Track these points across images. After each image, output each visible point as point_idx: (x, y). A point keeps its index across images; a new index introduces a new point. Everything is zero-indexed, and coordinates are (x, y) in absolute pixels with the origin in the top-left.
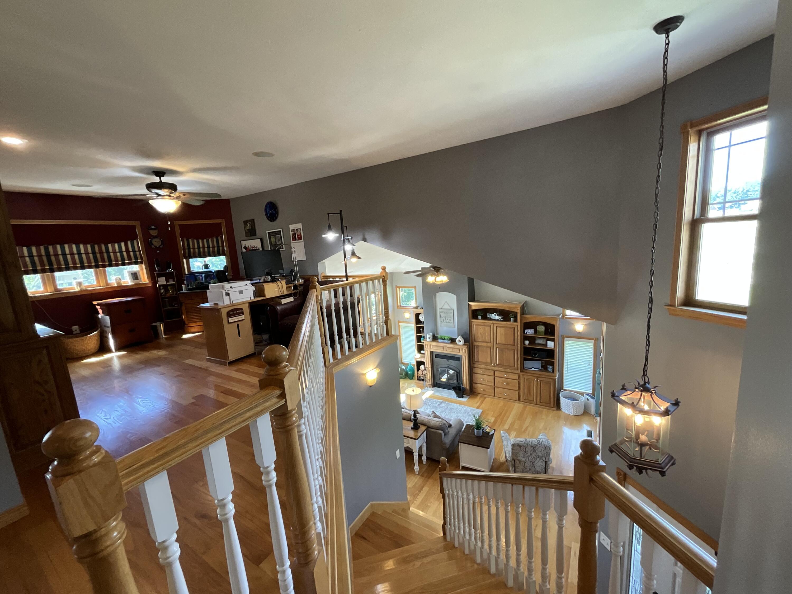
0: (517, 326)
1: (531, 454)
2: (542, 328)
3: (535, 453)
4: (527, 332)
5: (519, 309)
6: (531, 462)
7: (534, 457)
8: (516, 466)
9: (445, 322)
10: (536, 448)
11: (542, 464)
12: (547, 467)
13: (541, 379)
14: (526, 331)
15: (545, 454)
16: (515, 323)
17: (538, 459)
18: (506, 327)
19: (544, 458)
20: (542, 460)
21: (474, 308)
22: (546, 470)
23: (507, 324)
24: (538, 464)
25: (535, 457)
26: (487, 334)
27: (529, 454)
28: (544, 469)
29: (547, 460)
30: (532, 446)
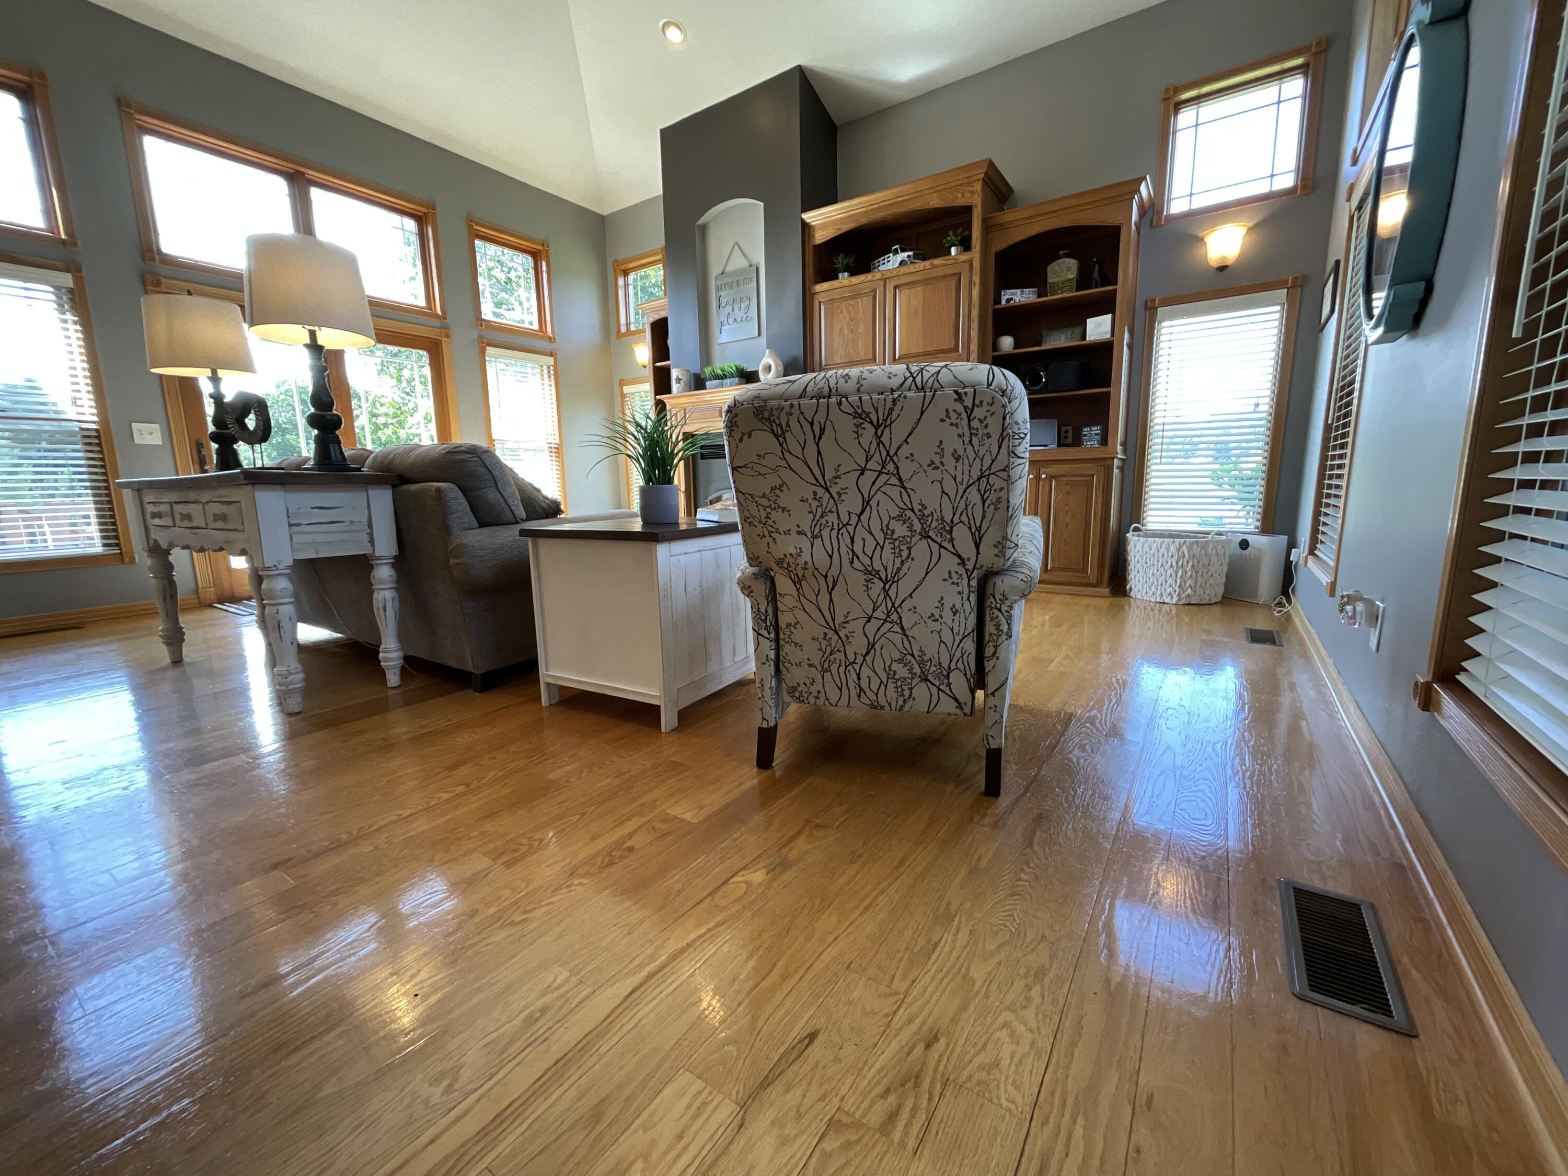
0: (971, 262)
1: (866, 503)
2: (1069, 269)
3: (895, 492)
4: (1008, 300)
5: (978, 187)
6: (870, 573)
7: (888, 533)
8: (783, 620)
9: (731, 321)
10: (899, 431)
11: (952, 598)
12: (990, 628)
13: (1055, 469)
14: (1006, 295)
15: (974, 496)
16: (966, 257)
17: (921, 549)
18: (926, 281)
19: (963, 539)
20: (949, 562)
21: (820, 237)
22: (989, 651)
23: (934, 267)
24: (925, 602)
25: (900, 530)
26: (861, 329)
27: (852, 503)
28: (970, 646)
29: (988, 556)
30: (860, 415)
